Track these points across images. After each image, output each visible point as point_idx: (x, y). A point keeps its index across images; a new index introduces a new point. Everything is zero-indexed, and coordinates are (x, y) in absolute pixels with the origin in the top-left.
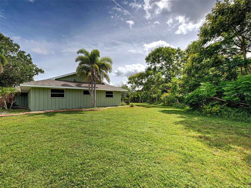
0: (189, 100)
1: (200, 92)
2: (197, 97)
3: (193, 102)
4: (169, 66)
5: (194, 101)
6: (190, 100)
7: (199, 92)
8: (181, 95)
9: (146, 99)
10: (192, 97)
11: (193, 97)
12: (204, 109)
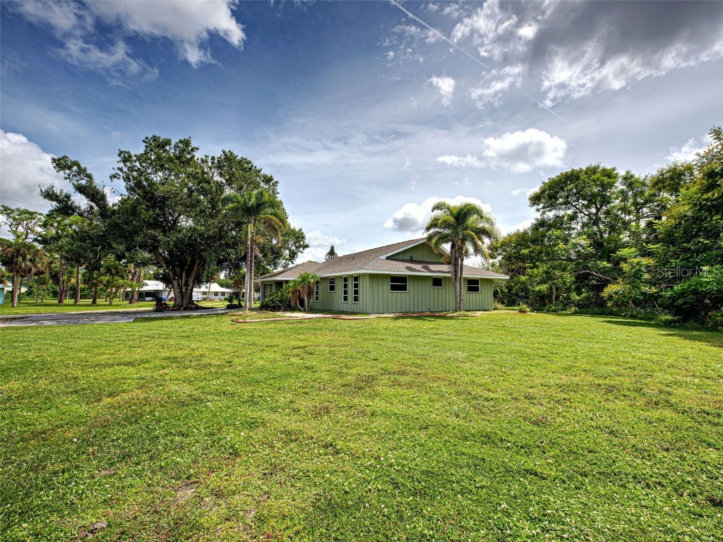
0: (674, 301)
1: (701, 285)
2: (694, 294)
3: (685, 303)
4: (596, 214)
5: (688, 302)
6: (677, 299)
7: (697, 284)
8: (654, 290)
9: (516, 298)
10: (682, 294)
11: (686, 295)
12: (710, 317)
